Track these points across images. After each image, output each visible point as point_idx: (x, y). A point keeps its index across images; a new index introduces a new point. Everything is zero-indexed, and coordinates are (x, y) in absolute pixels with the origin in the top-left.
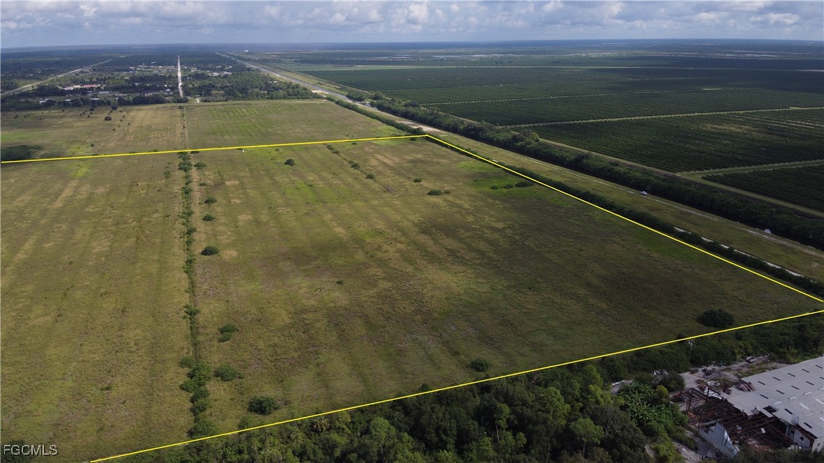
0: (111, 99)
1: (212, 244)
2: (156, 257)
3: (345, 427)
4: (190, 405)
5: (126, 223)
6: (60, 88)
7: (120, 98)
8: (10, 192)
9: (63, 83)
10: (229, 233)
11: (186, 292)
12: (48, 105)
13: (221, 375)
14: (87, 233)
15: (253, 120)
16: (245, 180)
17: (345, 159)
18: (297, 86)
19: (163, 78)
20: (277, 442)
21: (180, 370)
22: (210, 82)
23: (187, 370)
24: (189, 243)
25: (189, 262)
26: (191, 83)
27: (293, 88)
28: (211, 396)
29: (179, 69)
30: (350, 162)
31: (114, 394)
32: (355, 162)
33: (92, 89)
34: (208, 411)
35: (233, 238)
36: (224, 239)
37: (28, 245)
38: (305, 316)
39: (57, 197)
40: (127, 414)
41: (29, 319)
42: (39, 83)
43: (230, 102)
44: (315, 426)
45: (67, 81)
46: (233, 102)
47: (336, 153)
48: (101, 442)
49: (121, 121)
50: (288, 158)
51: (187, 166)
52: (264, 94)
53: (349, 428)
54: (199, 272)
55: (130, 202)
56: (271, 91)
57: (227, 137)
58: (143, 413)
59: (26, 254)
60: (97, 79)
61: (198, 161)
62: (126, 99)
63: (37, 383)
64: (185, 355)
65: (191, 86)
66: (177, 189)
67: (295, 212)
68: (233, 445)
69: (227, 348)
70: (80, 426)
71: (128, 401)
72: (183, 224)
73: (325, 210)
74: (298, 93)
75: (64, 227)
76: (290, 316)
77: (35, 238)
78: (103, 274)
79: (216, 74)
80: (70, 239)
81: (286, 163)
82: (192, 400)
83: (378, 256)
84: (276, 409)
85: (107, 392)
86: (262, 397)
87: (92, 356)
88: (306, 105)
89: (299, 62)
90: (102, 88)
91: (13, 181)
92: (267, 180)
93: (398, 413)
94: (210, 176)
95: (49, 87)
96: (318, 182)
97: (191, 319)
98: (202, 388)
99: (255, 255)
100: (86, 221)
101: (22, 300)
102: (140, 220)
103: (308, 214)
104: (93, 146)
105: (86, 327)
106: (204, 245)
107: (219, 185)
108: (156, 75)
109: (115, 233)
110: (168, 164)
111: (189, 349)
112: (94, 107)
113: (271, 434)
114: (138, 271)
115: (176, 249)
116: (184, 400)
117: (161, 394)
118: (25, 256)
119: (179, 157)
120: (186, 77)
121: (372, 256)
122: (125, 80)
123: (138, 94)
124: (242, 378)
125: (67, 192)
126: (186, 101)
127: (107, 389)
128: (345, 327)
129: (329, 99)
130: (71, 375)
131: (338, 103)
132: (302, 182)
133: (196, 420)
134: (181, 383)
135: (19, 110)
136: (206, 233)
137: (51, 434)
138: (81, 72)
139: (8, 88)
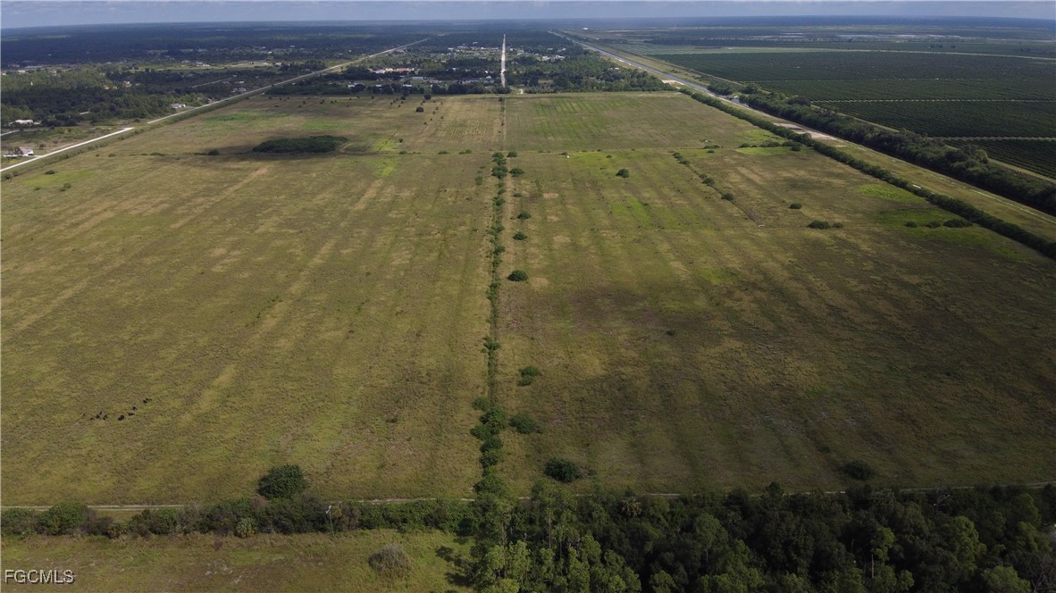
0: (425, 87)
1: (521, 267)
2: (458, 277)
3: (661, 517)
4: (478, 454)
5: (429, 234)
6: (371, 70)
7: (435, 86)
8: (311, 188)
9: (374, 65)
10: (542, 257)
11: (488, 321)
12: (356, 91)
13: (518, 425)
14: (388, 242)
15: (584, 118)
16: (566, 193)
17: (695, 172)
18: (644, 74)
19: (483, 63)
20: (575, 518)
21: (473, 412)
22: (539, 68)
23: (480, 413)
24: (495, 264)
25: (494, 286)
26: (516, 69)
27: (638, 77)
28: (504, 448)
29: (504, 51)
30: (702, 176)
31: (399, 428)
32: (709, 176)
33: (405, 73)
34: (499, 466)
35: (546, 263)
36: (535, 264)
37: (326, 249)
38: (623, 370)
39: (359, 198)
40: (411, 453)
41: (319, 331)
42: (349, 63)
43: (559, 94)
44: (624, 509)
45: (379, 62)
46: (563, 94)
47: (685, 163)
48: (381, 482)
49: (434, 113)
50: (621, 168)
51: (501, 172)
52: (601, 85)
53: (667, 520)
54: (504, 299)
55: (436, 210)
56: (611, 80)
57: (551, 138)
58: (428, 455)
59: (322, 259)
60: (412, 61)
61: (515, 166)
62: (441, 87)
63: (320, 404)
64: (480, 395)
65: (515, 73)
66: (488, 198)
67: (622, 237)
68: (524, 511)
69: (527, 394)
70: (360, 458)
71: (413, 439)
72: (491, 241)
73: (661, 238)
74: (645, 83)
75: (364, 233)
76: (604, 366)
77: (333, 242)
78: (401, 290)
79: (545, 58)
80: (370, 246)
81: (618, 174)
82: (483, 449)
83: (726, 305)
84: (577, 477)
85: (392, 424)
86: (562, 460)
87: (381, 381)
88: (653, 98)
89: (650, 42)
90: (416, 72)
91: (314, 175)
92: (592, 195)
93: (733, 513)
94: (526, 187)
95: (359, 69)
96: (657, 201)
97: (489, 354)
98: (495, 437)
99: (569, 287)
100: (388, 228)
101: (314, 310)
102: (444, 233)
103: (639, 241)
104: (401, 141)
105: (378, 347)
106: (512, 269)
107: (535, 197)
108: (477, 58)
109: (418, 245)
110: (482, 168)
111: (484, 389)
112: (406, 95)
113: (569, 507)
114: (438, 291)
115: (480, 270)
116: (473, 448)
117: (450, 436)
118: (321, 261)
119: (494, 161)
120: (510, 62)
121: (717, 304)
122: (443, 64)
123: (455, 82)
124: (541, 433)
125: (371, 193)
126: (508, 92)
127: (393, 421)
128: (672, 391)
129: (684, 91)
130: (357, 400)
131: (695, 97)
132: (635, 199)
133: (485, 474)
134: (473, 427)
135: (325, 94)
136: (515, 254)
137: (329, 463)
138: (395, 53)
139: (315, 68)
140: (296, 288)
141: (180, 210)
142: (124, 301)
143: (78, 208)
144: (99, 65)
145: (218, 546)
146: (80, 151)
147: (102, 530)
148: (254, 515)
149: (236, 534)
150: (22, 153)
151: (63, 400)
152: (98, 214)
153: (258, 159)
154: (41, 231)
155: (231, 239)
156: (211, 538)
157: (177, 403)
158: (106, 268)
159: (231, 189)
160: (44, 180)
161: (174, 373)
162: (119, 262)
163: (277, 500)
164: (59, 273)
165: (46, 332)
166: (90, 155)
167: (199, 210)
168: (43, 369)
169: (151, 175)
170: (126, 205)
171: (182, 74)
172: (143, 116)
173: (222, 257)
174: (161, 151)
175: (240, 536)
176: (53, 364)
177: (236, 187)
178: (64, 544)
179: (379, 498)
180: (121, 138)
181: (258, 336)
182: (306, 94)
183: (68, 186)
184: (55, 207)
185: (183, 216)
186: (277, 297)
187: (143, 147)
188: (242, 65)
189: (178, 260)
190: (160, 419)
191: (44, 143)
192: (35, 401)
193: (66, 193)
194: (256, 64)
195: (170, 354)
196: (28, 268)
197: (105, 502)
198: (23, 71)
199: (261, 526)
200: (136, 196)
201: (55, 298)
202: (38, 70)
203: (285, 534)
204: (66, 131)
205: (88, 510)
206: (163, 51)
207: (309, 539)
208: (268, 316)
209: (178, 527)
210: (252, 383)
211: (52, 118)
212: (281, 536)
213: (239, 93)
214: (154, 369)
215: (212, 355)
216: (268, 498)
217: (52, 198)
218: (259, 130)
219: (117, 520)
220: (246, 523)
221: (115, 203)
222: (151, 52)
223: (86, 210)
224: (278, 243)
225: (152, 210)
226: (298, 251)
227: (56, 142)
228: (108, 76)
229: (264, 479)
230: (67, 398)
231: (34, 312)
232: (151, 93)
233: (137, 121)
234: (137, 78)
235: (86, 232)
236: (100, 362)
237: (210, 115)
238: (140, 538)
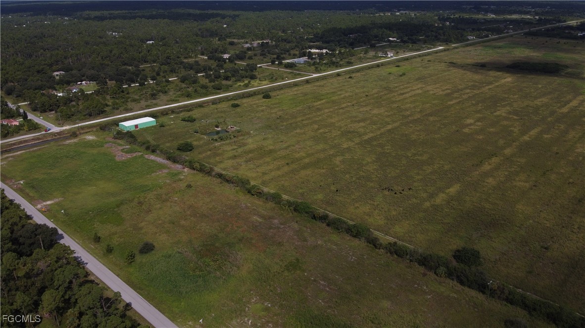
8: (536, 93)
12: (582, 38)
14: (577, 136)
31: (549, 254)
37: (533, 132)
39: (566, 105)
40: (552, 272)
41: (514, 180)
42: (582, 20)
48: (526, 281)
58: (562, 277)
59: (530, 137)
63: (503, 222)
70: (517, 262)
71: (556, 264)
75: (562, 127)
77: (539, 129)
78: (577, 169)
80: (564, 136)
85: (545, 250)
87: (546, 222)
91: (540, 86)
100: (579, 127)
101: (515, 167)
105: (549, 201)
118: (528, 139)
125: (574, 103)
127: (545, 248)
130: (526, 228)
135: (562, 38)
137: (498, 257)
139: (560, 21)
140: (508, 151)
141: (456, 95)
142: (414, 137)
143: (405, 86)
144: (436, 12)
145: (424, 275)
146: (414, 57)
147: (374, 243)
148: (447, 267)
149: (435, 273)
150: (388, 55)
151: (373, 176)
152: (414, 90)
153: (508, 72)
154: (386, 95)
155: (479, 115)
156: (422, 269)
157: (425, 195)
158: (410, 118)
159: (487, 87)
160: (394, 70)
161: (428, 180)
162: (417, 116)
163: (462, 265)
164: (388, 116)
165: (375, 143)
166: (419, 60)
167: (465, 97)
168: (369, 160)
169: (446, 74)
170: (429, 88)
171: (478, 19)
172: (451, 42)
173: (471, 124)
174: (454, 61)
175: (437, 275)
176: (374, 159)
177: (490, 87)
178: (356, 242)
179: (522, 289)
180: (436, 52)
181: (478, 173)
182: (549, 37)
183: (404, 74)
184: (394, 84)
185: (456, 98)
186: (495, 154)
187: (446, 58)
188: (514, 17)
189: (447, 121)
190: (414, 200)
191: (399, 51)
192: (361, 173)
193: (402, 78)
194: (523, 16)
195: (429, 169)
196: (375, 111)
197: (378, 230)
198: (398, 14)
199: (450, 274)
200: (435, 84)
201: (383, 128)
202: (406, 13)
203: (461, 285)
204: (411, 46)
205: (370, 231)
206: (471, 7)
207: (473, 293)
208: (486, 163)
209: (408, 257)
210: (467, 197)
211: (406, 38)
212: (459, 285)
213: (508, 33)
214: (418, 174)
215: (449, 176)
216: (457, 262)
217: (395, 79)
218: (514, 56)
219: (381, 241)
220: (442, 269)
221: (424, 86)
222: (464, 6)
223: (409, 87)
224: (505, 123)
225: (441, 93)
226: (516, 130)
227: (404, 51)
228: (439, 18)
229: (458, 251)
230: (375, 176)
231: (372, 132)
232: (458, 29)
233: (447, 44)
234: (453, 20)
235: (405, 99)
236: (394, 163)
237: (488, 44)
238: (389, 254)
